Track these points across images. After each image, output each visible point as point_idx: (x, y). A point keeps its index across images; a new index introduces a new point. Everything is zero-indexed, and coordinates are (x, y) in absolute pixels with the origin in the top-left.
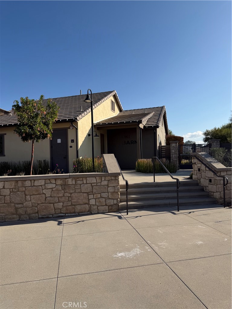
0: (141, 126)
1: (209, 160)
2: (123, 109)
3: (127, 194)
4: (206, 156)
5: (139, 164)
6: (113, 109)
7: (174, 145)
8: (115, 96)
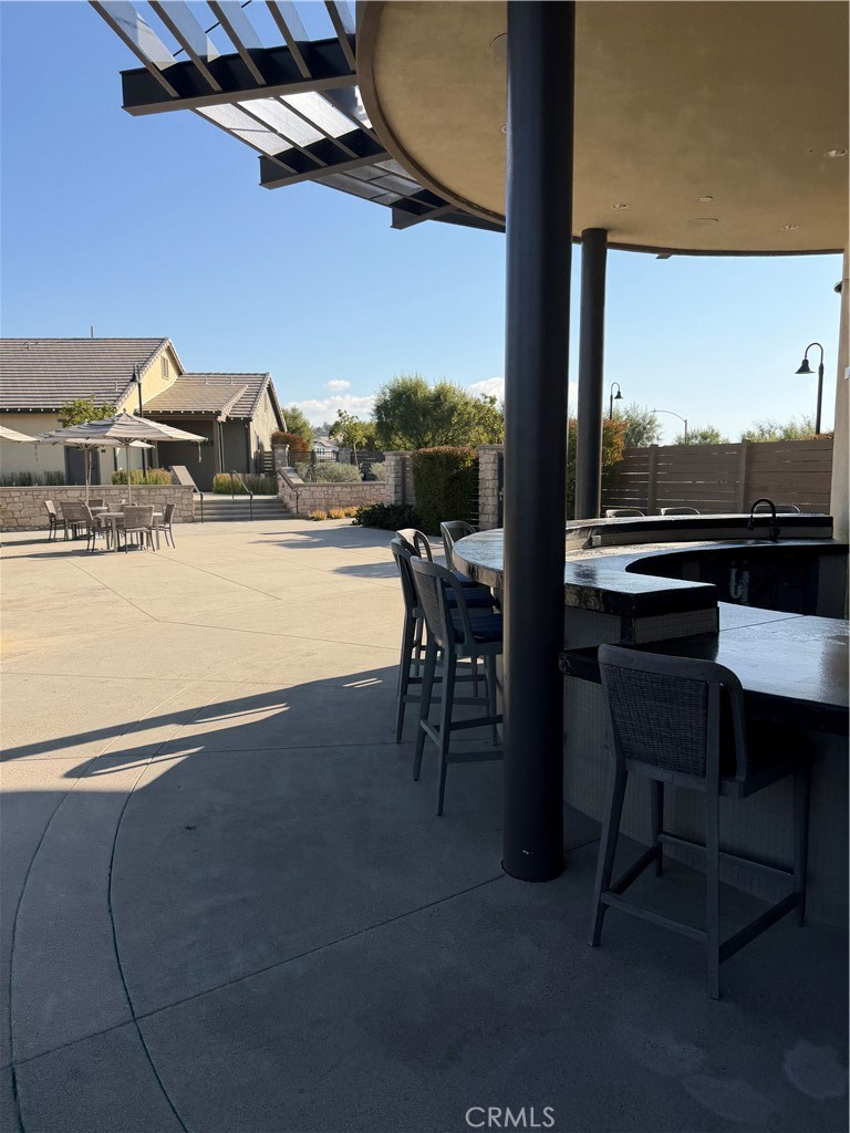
0: (222, 419)
1: (289, 475)
2: (185, 369)
3: (202, 509)
4: (289, 471)
5: (217, 481)
6: (165, 374)
7: (280, 451)
8: (169, 350)
